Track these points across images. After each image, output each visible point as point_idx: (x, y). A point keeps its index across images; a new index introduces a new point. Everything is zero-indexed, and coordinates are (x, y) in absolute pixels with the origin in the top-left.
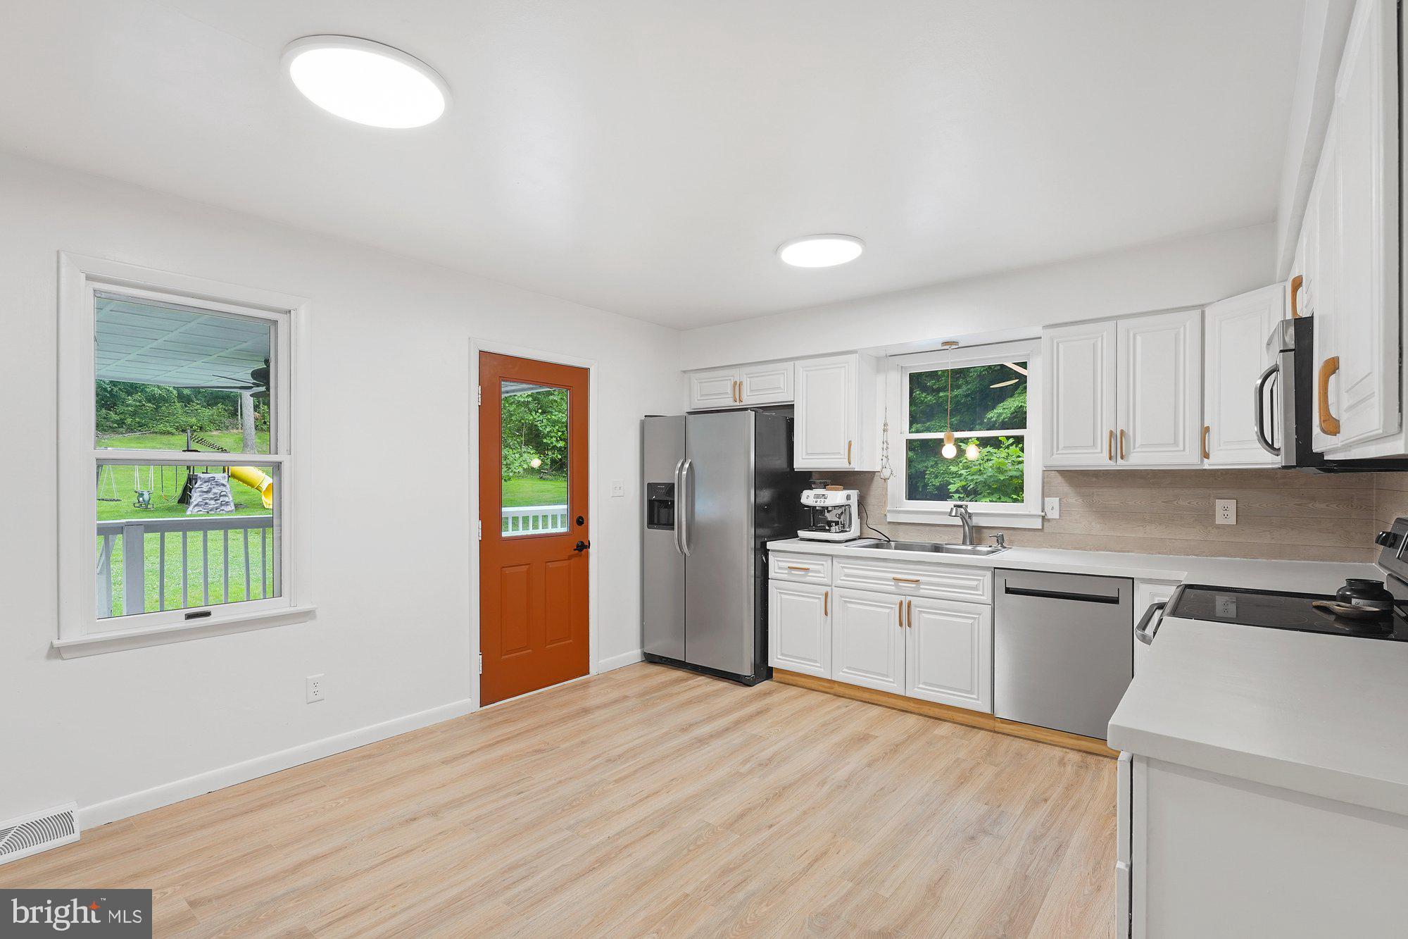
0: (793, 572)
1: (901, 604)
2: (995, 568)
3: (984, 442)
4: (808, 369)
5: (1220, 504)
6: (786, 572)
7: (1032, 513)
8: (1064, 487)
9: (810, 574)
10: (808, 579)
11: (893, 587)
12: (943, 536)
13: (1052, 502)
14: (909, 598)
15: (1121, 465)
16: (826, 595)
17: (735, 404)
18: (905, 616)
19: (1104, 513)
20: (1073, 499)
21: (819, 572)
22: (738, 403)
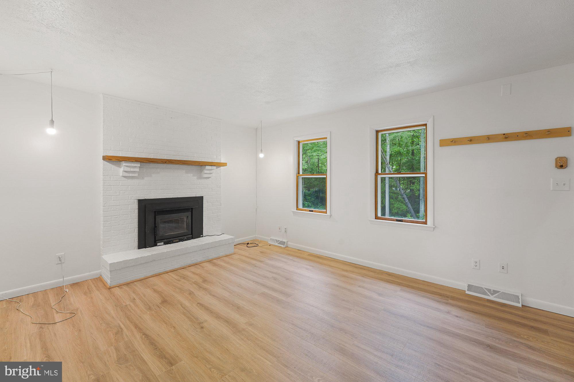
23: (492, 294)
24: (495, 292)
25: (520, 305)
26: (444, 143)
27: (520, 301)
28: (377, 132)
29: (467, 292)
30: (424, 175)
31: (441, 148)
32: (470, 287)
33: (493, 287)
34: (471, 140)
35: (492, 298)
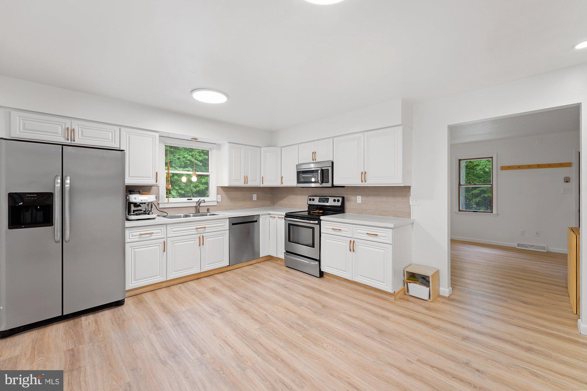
0: (142, 236)
1: (199, 237)
2: (229, 218)
3: (198, 176)
4: (130, 133)
5: (254, 195)
6: (138, 237)
7: (213, 200)
8: (223, 192)
9: (153, 235)
10: (152, 237)
11: (195, 232)
12: (184, 211)
13: (220, 196)
14: (202, 234)
15: (246, 185)
16: (164, 242)
17: (68, 142)
18: (201, 242)
19: (232, 199)
20: (224, 195)
21: (159, 233)
22: (69, 141)
23: (531, 247)
24: (533, 246)
25: (546, 251)
26: (503, 168)
27: (546, 249)
28: (460, 160)
29: (517, 248)
30: (491, 186)
31: (501, 171)
32: (519, 245)
33: (531, 244)
34: (519, 167)
35: (531, 249)
